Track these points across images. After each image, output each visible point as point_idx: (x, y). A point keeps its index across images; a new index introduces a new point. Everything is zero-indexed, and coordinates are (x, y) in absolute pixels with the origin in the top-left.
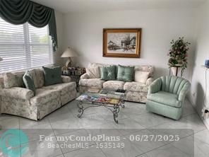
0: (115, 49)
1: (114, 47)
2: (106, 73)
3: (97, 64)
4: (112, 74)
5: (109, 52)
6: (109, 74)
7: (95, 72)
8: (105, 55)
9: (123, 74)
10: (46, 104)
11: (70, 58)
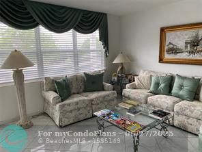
0: (176, 53)
1: (174, 51)
2: (157, 84)
3: (150, 72)
4: (165, 86)
5: (167, 56)
6: (162, 86)
7: (145, 82)
8: (161, 60)
9: (181, 87)
10: (71, 112)
11: (122, 64)
